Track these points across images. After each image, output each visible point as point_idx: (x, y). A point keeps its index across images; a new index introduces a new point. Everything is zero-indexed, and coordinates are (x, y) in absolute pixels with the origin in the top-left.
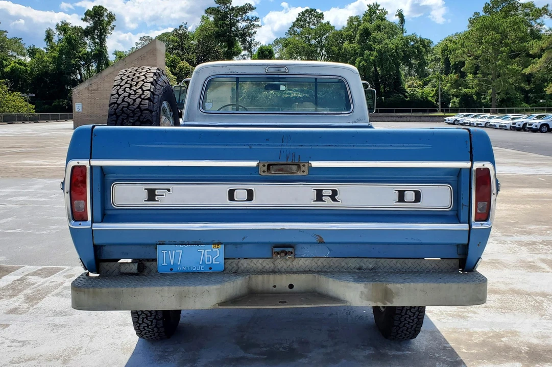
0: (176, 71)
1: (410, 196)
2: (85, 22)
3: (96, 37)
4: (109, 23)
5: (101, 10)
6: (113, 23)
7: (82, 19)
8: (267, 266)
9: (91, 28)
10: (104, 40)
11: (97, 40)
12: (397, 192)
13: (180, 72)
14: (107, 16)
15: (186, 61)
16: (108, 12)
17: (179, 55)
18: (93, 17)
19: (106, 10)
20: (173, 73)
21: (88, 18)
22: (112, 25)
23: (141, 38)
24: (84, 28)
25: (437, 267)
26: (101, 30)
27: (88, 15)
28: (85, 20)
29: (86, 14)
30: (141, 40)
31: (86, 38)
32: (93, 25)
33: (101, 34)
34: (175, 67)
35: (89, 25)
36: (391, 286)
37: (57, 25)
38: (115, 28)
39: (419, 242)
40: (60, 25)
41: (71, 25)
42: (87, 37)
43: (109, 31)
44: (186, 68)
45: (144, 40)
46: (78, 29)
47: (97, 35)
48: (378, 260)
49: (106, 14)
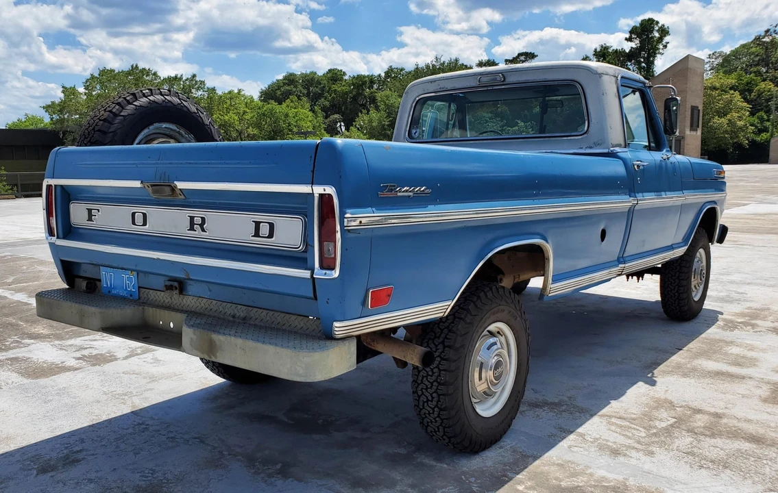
0: (752, 97)
1: (264, 230)
2: (629, 42)
3: (642, 60)
4: (661, 39)
5: (651, 24)
6: (667, 39)
7: (626, 39)
8: (167, 301)
9: (637, 49)
10: (653, 63)
11: (643, 64)
12: (254, 224)
13: (757, 97)
14: (658, 31)
15: (771, 80)
16: (660, 25)
17: (760, 73)
18: (639, 36)
19: (657, 22)
20: (746, 100)
21: (633, 36)
22: (664, 42)
23: (710, 55)
24: (627, 51)
25: (305, 328)
26: (649, 50)
27: (633, 33)
28: (629, 40)
29: (631, 32)
30: (709, 58)
31: (629, 64)
32: (639, 45)
33: (649, 56)
34: (750, 91)
35: (634, 46)
36: (215, 337)
37: (595, 50)
38: (668, 45)
39: (267, 288)
40: (598, 50)
41: (612, 49)
42: (630, 61)
43: (661, 51)
44: (769, 91)
45: (714, 57)
46: (620, 52)
47: (644, 58)
48: (251, 309)
49: (657, 28)
